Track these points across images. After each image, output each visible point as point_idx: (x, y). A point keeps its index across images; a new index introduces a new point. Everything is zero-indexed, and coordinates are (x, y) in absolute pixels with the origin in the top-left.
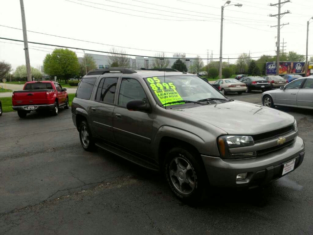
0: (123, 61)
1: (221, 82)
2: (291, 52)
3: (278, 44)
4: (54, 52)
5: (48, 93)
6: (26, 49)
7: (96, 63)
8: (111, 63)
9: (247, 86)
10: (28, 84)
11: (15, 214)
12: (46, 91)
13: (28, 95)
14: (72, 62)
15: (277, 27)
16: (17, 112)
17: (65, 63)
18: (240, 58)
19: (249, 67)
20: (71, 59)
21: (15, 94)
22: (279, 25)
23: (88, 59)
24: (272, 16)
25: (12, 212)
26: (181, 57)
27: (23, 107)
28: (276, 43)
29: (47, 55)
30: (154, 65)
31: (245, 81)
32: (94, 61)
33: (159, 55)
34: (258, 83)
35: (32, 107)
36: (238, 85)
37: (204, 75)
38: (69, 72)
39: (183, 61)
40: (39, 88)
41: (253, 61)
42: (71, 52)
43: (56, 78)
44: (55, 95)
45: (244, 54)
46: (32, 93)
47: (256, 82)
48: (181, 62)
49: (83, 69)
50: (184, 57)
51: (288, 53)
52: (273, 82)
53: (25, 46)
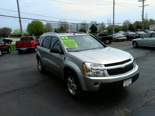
0: (65, 26)
1: (114, 35)
2: (151, 19)
3: (143, 15)
4: (32, 22)
5: (32, 42)
6: (20, 21)
7: (52, 27)
8: (60, 27)
9: (126, 37)
10: (22, 38)
11: (25, 89)
12: (31, 41)
13: (23, 43)
14: (41, 27)
15: (142, 7)
16: (18, 51)
17: (38, 27)
18: (124, 23)
19: (129, 27)
20: (40, 25)
21: (17, 42)
22: (143, 6)
23: (48, 25)
24: (139, 1)
25: (24, 88)
26: (94, 23)
27: (21, 48)
28: (142, 15)
29: (29, 24)
30: (81, 27)
31: (126, 35)
32: (52, 26)
33: (83, 22)
34: (132, 35)
35: (24, 49)
36: (122, 36)
37: (106, 32)
38: (39, 32)
39: (95, 25)
40: (27, 40)
41: (131, 24)
42: (40, 22)
43: (33, 35)
44: (35, 43)
45: (127, 21)
46: (25, 42)
47: (131, 35)
48: (94, 25)
49: (46, 30)
50: (96, 23)
51: (149, 20)
52: (140, 35)
53: (20, 20)
